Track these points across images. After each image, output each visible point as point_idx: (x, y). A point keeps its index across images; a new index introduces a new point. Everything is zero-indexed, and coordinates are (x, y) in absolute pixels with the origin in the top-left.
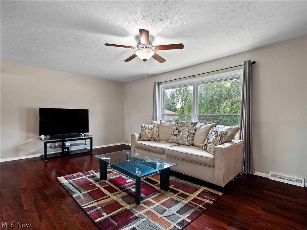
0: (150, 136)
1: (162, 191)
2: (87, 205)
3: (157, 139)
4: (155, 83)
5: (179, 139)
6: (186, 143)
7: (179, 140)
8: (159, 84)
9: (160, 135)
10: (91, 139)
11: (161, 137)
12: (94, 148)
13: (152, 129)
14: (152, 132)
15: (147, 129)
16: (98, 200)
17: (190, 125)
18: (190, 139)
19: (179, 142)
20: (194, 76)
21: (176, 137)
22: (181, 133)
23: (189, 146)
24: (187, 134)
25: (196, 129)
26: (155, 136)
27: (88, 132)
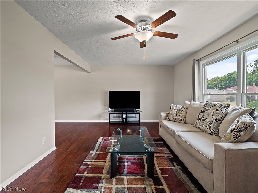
0: (176, 117)
1: (146, 176)
2: (88, 161)
3: (183, 121)
4: (194, 60)
5: (201, 124)
6: (208, 130)
7: (201, 126)
8: (199, 61)
9: (187, 117)
10: (139, 113)
11: (187, 120)
12: (141, 121)
13: (179, 109)
14: (179, 113)
15: (174, 109)
16: (97, 161)
17: (218, 108)
18: (214, 126)
19: (202, 128)
20: (237, 41)
21: (199, 122)
22: (205, 117)
23: (211, 134)
24: (211, 119)
25: (226, 115)
26: (180, 117)
27: (139, 108)
